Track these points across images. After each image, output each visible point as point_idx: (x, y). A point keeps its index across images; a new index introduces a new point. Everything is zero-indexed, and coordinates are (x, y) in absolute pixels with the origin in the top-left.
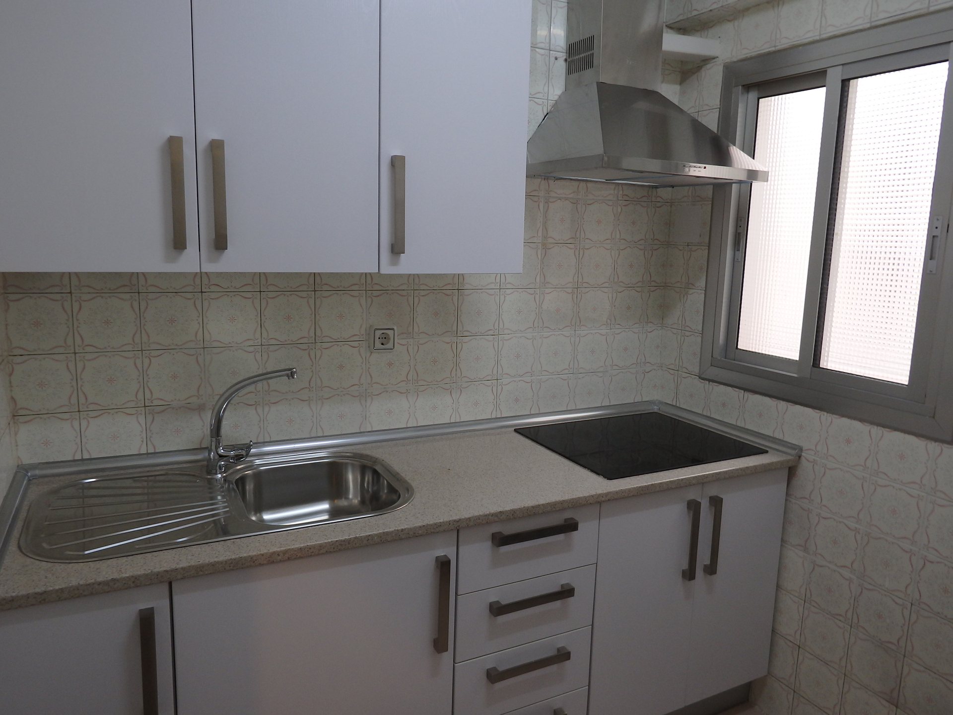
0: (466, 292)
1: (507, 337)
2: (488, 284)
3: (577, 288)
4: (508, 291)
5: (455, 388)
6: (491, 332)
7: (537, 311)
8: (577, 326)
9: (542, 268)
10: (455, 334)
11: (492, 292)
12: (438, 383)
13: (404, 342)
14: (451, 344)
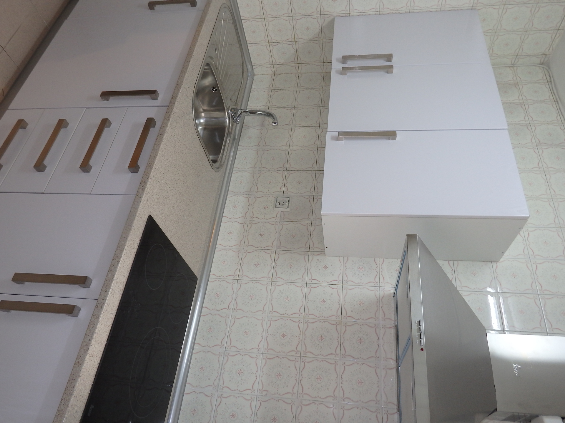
0: (307, 257)
1: (269, 288)
2: (311, 274)
3: (300, 356)
4: (304, 290)
5: (240, 248)
6: (274, 275)
7: (285, 315)
8: (266, 355)
9: (320, 320)
10: (278, 248)
11: (305, 277)
12: (246, 236)
13: (278, 216)
14: (272, 245)
